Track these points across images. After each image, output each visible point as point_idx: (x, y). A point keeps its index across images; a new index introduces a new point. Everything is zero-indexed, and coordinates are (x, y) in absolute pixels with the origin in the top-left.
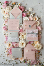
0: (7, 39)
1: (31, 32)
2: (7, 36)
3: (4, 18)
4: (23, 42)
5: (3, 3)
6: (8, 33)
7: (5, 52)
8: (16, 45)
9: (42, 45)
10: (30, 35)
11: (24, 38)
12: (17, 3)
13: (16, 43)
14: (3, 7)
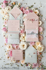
0: (7, 41)
1: (30, 33)
2: (7, 38)
3: (3, 19)
4: (24, 43)
5: (2, 3)
6: (8, 35)
7: (5, 54)
8: (17, 47)
9: (44, 46)
10: (30, 35)
11: (24, 39)
12: (17, 3)
13: (16, 45)
14: (2, 7)
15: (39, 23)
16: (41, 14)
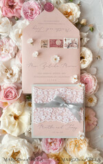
15: (82, 58)
16: (87, 22)
